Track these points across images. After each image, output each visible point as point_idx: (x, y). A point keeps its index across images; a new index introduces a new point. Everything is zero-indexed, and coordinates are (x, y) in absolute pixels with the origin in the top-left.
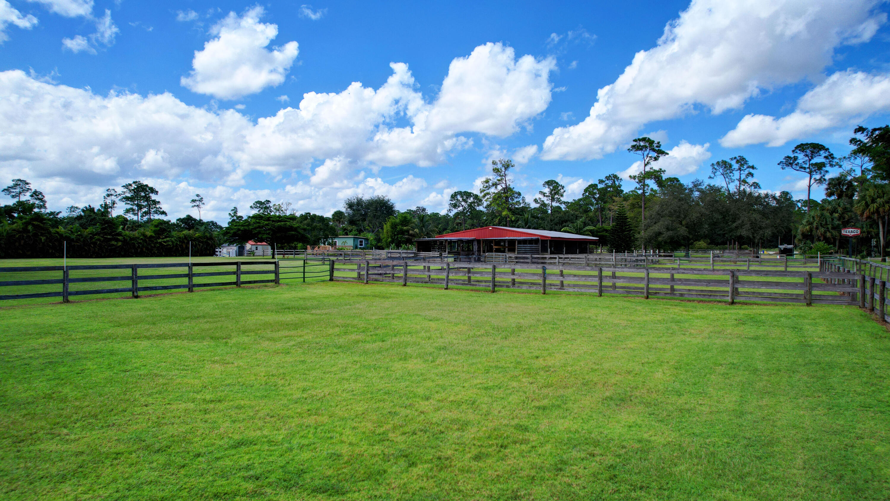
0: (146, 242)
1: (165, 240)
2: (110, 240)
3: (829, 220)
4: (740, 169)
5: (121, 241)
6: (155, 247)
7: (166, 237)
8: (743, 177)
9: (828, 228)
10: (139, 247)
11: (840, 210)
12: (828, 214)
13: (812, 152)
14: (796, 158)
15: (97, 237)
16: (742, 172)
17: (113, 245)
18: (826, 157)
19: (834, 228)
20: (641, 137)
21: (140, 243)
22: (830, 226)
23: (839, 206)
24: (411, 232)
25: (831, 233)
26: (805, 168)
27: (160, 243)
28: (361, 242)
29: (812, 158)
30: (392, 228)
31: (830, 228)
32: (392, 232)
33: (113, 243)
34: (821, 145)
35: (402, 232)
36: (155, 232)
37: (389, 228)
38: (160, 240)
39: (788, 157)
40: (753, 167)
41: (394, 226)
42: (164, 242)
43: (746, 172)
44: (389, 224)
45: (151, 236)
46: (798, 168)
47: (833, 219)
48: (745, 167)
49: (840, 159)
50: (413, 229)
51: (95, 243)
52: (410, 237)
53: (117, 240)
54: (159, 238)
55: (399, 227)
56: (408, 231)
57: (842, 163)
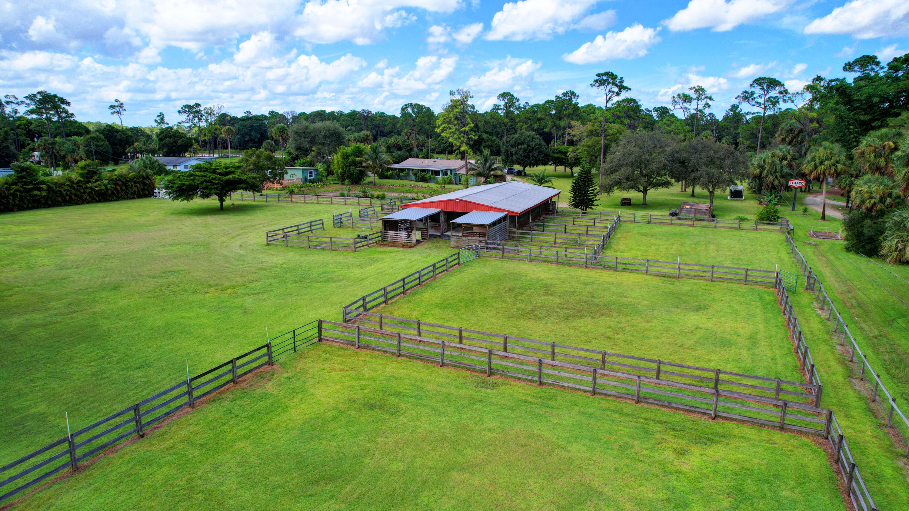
0: (74, 189)
1: (96, 184)
2: (31, 190)
3: (778, 168)
4: (698, 99)
5: (44, 190)
6: (85, 192)
7: (96, 181)
8: (701, 107)
9: (776, 177)
10: (67, 195)
11: (789, 157)
12: (778, 162)
13: (768, 87)
14: (753, 93)
15: (15, 187)
16: (700, 102)
17: (36, 195)
18: (781, 92)
19: (782, 176)
20: (603, 72)
21: (68, 190)
22: (778, 174)
23: (789, 153)
24: (364, 164)
25: (779, 180)
26: (760, 104)
27: (91, 188)
28: (311, 173)
29: (768, 93)
30: (344, 159)
31: (778, 177)
32: (343, 163)
33: (36, 192)
34: (778, 81)
35: (355, 164)
36: (82, 175)
37: (340, 159)
38: (90, 185)
39: (746, 92)
40: (710, 98)
41: (345, 157)
42: (96, 187)
43: (704, 102)
44: (339, 154)
45: (79, 181)
46: (754, 103)
47: (782, 167)
48: (703, 97)
49: (793, 94)
50: (367, 160)
51: (14, 195)
52: (363, 169)
53: (40, 189)
54: (89, 182)
55: (351, 158)
56: (361, 163)
57: (794, 98)
